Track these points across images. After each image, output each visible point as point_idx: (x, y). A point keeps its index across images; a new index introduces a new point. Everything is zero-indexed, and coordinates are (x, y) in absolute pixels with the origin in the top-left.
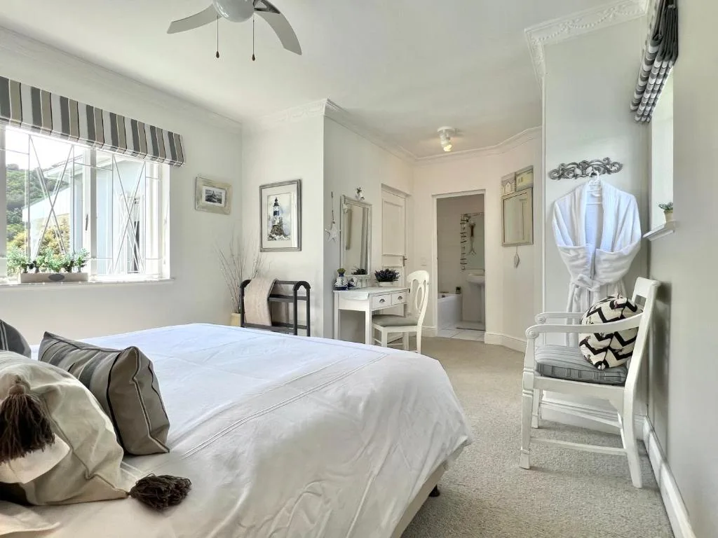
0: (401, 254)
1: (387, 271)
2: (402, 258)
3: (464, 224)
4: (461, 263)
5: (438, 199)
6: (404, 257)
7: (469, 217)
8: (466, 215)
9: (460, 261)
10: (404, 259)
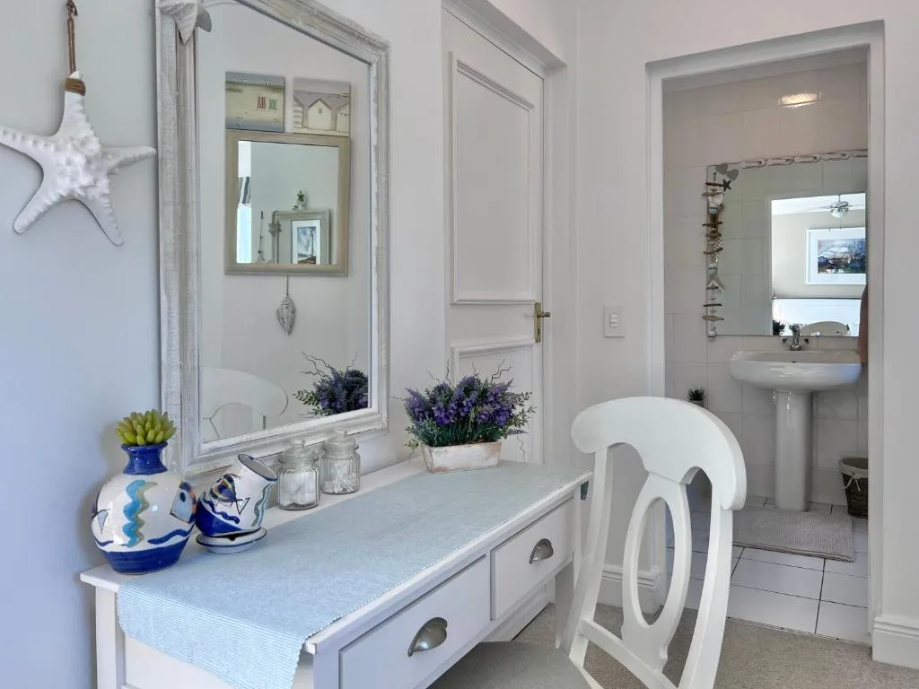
0: (530, 295)
1: (469, 386)
2: (531, 311)
3: (714, 194)
4: (706, 318)
5: (665, 83)
6: (537, 305)
7: (734, 174)
8: (722, 168)
9: (702, 311)
10: (540, 315)
